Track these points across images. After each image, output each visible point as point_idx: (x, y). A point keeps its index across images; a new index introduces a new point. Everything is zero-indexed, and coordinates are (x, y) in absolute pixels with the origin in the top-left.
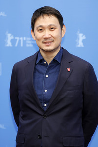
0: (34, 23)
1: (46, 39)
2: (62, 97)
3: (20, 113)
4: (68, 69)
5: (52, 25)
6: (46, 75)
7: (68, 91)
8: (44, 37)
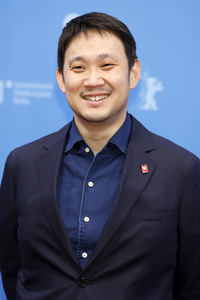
0: (65, 50)
1: (90, 88)
2: (126, 236)
3: (21, 274)
4: (145, 168)
5: (106, 56)
6: (89, 180)
7: (142, 223)
8: (86, 83)
